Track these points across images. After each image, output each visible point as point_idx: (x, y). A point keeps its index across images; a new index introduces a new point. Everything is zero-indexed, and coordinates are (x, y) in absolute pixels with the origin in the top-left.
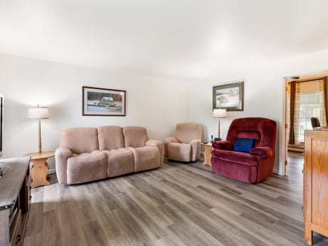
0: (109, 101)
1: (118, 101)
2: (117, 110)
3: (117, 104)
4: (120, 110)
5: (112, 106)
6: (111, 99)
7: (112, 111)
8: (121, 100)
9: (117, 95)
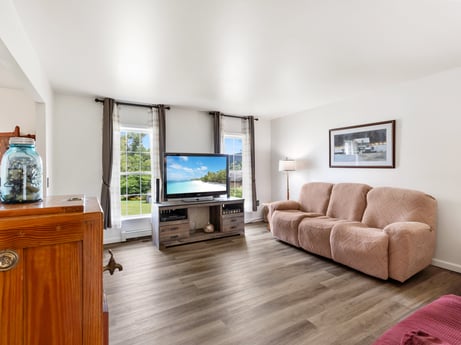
0: (363, 144)
1: (378, 141)
2: (377, 158)
3: (377, 146)
4: (383, 157)
5: (368, 151)
6: (367, 140)
7: (369, 160)
8: (384, 140)
9: (376, 132)
